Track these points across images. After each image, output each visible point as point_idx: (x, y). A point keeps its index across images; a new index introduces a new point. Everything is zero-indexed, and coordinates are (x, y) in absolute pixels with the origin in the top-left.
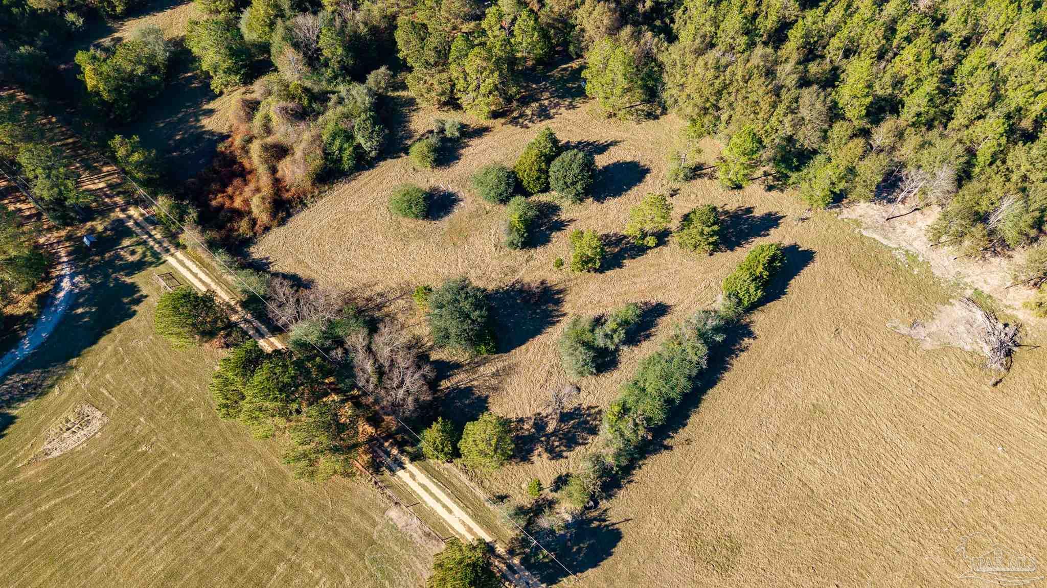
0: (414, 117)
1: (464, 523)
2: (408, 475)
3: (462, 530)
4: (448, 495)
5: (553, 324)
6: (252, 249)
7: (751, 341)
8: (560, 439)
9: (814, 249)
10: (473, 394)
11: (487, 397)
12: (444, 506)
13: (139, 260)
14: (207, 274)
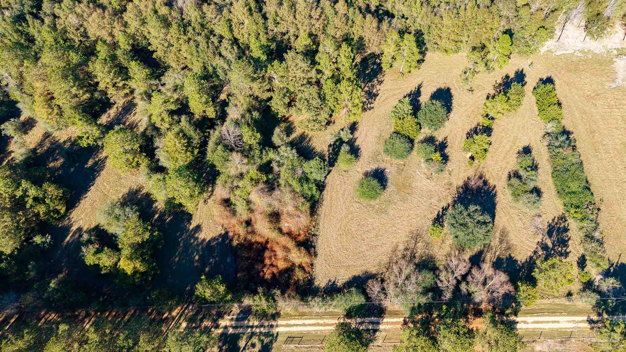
0: (313, 144)
1: (569, 322)
2: (522, 323)
3: (572, 325)
4: (548, 316)
5: (495, 195)
6: (316, 283)
7: (573, 135)
8: (559, 246)
9: (549, 76)
10: (503, 259)
11: (510, 255)
12: (553, 322)
13: (262, 346)
14: (310, 319)
